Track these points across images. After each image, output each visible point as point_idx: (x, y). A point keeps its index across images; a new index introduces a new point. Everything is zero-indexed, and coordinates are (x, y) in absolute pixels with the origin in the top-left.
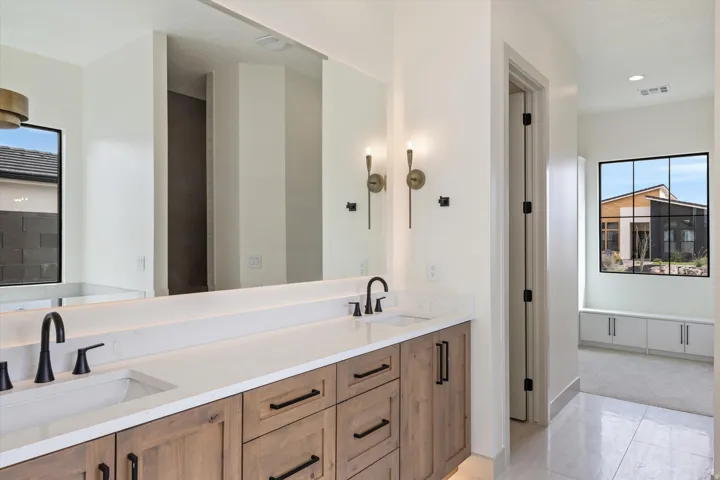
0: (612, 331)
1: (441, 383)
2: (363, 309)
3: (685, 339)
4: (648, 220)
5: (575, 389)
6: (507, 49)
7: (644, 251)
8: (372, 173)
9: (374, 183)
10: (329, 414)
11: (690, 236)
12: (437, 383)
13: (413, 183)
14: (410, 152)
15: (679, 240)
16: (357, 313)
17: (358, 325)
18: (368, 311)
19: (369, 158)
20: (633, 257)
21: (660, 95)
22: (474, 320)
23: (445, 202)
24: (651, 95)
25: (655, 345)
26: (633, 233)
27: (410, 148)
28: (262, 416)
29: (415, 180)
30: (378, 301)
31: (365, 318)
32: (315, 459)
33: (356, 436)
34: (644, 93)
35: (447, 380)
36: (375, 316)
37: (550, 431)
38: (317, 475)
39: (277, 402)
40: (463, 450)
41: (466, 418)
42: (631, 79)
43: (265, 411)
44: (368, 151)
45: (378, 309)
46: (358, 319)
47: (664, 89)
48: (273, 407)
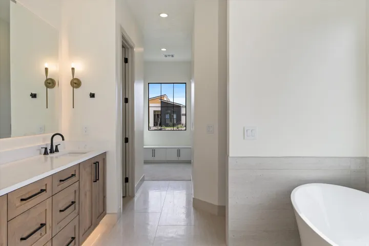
0: (154, 155)
1: (96, 181)
2: (49, 151)
3: (179, 155)
4: (160, 108)
5: (143, 180)
6: (122, 29)
7: (159, 123)
8: (48, 77)
9: (49, 83)
10: (49, 201)
11: (175, 116)
12: (94, 182)
13: (75, 85)
14: (73, 69)
15: (171, 118)
16: (46, 153)
17: (46, 160)
18: (52, 151)
19: (46, 69)
20: (155, 125)
21: (170, 58)
22: (108, 151)
23: (92, 96)
24: (168, 58)
25: (169, 159)
26: (155, 115)
27: (73, 67)
28: (17, 205)
29: (76, 83)
30: (56, 146)
31: (50, 155)
32: (42, 225)
33: (61, 211)
34: (166, 56)
35: (98, 180)
36: (55, 154)
37: (136, 199)
38: (43, 234)
39: (24, 198)
40: (103, 213)
41: (104, 197)
42: (162, 50)
43: (18, 203)
44: (46, 65)
45: (57, 150)
46: (47, 156)
47: (172, 56)
48: (22, 200)
